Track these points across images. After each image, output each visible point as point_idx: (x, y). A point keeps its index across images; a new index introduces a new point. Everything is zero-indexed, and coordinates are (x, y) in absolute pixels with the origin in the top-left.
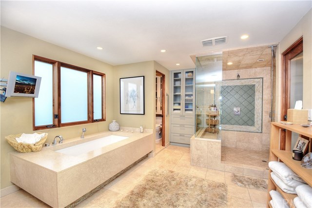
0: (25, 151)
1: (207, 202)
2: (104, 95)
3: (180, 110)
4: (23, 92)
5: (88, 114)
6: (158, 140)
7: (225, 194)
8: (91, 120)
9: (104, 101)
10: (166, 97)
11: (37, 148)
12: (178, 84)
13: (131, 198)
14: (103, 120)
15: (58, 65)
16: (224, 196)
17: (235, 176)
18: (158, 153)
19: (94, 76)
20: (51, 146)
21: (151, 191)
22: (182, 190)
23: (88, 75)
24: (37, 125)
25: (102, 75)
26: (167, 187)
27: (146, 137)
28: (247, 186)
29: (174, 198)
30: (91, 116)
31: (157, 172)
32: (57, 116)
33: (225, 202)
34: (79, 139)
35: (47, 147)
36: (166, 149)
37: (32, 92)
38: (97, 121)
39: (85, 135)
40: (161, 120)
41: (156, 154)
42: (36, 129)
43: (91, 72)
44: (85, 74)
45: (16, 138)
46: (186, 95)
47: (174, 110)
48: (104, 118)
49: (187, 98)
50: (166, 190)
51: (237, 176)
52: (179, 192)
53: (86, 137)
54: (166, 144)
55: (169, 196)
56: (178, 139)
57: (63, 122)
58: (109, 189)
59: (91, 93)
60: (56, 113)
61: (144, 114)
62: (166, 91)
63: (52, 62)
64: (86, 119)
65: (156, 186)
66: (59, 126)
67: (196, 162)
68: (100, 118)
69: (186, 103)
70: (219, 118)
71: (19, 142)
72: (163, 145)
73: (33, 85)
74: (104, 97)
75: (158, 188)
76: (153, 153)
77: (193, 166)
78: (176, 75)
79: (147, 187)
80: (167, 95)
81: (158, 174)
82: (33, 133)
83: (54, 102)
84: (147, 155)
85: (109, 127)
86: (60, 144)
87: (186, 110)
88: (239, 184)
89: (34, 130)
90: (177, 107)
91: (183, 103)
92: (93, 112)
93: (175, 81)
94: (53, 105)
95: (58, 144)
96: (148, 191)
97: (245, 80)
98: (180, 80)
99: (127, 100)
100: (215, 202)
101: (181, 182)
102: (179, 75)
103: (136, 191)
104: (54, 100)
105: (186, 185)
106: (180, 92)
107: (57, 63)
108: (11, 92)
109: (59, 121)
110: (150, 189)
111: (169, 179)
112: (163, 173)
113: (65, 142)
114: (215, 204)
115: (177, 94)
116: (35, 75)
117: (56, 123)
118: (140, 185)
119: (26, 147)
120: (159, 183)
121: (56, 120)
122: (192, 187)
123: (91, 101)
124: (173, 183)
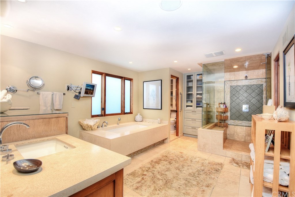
0: (88, 130)
1: (204, 171)
2: (132, 95)
3: (192, 106)
4: (87, 94)
5: (121, 108)
6: (173, 132)
7: (220, 169)
8: (123, 113)
9: (132, 99)
10: (180, 95)
11: (95, 128)
12: (190, 84)
13: (151, 163)
14: (131, 113)
15: (105, 75)
16: (219, 170)
17: (233, 160)
18: (173, 140)
19: (126, 81)
20: (101, 128)
21: (165, 162)
22: (188, 163)
23: (122, 81)
24: (93, 114)
25: (130, 80)
26: (176, 161)
27: (163, 126)
28: (241, 167)
29: (181, 167)
30: (123, 109)
31: (170, 152)
32: (104, 109)
33: (218, 173)
34: (116, 125)
35: (99, 128)
36: (179, 138)
37: (92, 94)
38: (127, 113)
39: (120, 123)
40: (176, 115)
41: (171, 141)
42: (93, 116)
43: (124, 78)
44: (120, 80)
45: (84, 121)
46: (197, 94)
47: (187, 106)
48: (132, 111)
49: (198, 96)
50: (175, 162)
51: (235, 160)
52: (185, 164)
53: (120, 124)
54: (179, 135)
55: (177, 165)
56: (190, 131)
57: (107, 113)
58: (137, 158)
59: (123, 93)
60: (103, 107)
61: (161, 109)
62: (180, 91)
63: (101, 74)
64: (120, 112)
65: (168, 159)
66: (105, 116)
67: (202, 148)
68: (129, 111)
69: (197, 101)
70: (228, 114)
71: (86, 123)
72: (177, 135)
73: (92, 90)
74: (132, 96)
75: (170, 160)
76: (168, 140)
77: (200, 151)
78: (189, 77)
79: (162, 159)
80: (180, 94)
81: (171, 153)
82: (91, 119)
83: (102, 100)
84: (163, 140)
85: (135, 118)
86: (106, 127)
87: (197, 107)
88: (235, 164)
89: (91, 117)
90: (189, 104)
91: (194, 100)
92: (124, 107)
93: (188, 82)
94: (102, 102)
95: (104, 127)
96: (162, 161)
97: (253, 80)
98: (192, 81)
99: (149, 98)
100: (210, 172)
101: (187, 159)
102: (192, 77)
103: (155, 160)
104: (102, 98)
105: (191, 161)
106: (192, 91)
107: (104, 74)
108: (83, 94)
109: (105, 112)
110: (164, 160)
111: (179, 157)
112: (175, 153)
113: (108, 126)
114: (210, 173)
115: (189, 93)
116: (92, 83)
117: (103, 114)
118: (158, 158)
119: (89, 127)
120: (171, 158)
121: (103, 111)
122: (196, 163)
123: (123, 99)
124: (181, 159)
